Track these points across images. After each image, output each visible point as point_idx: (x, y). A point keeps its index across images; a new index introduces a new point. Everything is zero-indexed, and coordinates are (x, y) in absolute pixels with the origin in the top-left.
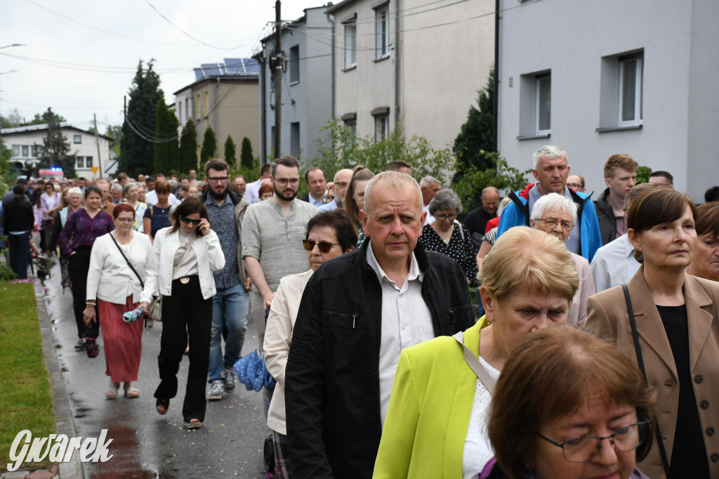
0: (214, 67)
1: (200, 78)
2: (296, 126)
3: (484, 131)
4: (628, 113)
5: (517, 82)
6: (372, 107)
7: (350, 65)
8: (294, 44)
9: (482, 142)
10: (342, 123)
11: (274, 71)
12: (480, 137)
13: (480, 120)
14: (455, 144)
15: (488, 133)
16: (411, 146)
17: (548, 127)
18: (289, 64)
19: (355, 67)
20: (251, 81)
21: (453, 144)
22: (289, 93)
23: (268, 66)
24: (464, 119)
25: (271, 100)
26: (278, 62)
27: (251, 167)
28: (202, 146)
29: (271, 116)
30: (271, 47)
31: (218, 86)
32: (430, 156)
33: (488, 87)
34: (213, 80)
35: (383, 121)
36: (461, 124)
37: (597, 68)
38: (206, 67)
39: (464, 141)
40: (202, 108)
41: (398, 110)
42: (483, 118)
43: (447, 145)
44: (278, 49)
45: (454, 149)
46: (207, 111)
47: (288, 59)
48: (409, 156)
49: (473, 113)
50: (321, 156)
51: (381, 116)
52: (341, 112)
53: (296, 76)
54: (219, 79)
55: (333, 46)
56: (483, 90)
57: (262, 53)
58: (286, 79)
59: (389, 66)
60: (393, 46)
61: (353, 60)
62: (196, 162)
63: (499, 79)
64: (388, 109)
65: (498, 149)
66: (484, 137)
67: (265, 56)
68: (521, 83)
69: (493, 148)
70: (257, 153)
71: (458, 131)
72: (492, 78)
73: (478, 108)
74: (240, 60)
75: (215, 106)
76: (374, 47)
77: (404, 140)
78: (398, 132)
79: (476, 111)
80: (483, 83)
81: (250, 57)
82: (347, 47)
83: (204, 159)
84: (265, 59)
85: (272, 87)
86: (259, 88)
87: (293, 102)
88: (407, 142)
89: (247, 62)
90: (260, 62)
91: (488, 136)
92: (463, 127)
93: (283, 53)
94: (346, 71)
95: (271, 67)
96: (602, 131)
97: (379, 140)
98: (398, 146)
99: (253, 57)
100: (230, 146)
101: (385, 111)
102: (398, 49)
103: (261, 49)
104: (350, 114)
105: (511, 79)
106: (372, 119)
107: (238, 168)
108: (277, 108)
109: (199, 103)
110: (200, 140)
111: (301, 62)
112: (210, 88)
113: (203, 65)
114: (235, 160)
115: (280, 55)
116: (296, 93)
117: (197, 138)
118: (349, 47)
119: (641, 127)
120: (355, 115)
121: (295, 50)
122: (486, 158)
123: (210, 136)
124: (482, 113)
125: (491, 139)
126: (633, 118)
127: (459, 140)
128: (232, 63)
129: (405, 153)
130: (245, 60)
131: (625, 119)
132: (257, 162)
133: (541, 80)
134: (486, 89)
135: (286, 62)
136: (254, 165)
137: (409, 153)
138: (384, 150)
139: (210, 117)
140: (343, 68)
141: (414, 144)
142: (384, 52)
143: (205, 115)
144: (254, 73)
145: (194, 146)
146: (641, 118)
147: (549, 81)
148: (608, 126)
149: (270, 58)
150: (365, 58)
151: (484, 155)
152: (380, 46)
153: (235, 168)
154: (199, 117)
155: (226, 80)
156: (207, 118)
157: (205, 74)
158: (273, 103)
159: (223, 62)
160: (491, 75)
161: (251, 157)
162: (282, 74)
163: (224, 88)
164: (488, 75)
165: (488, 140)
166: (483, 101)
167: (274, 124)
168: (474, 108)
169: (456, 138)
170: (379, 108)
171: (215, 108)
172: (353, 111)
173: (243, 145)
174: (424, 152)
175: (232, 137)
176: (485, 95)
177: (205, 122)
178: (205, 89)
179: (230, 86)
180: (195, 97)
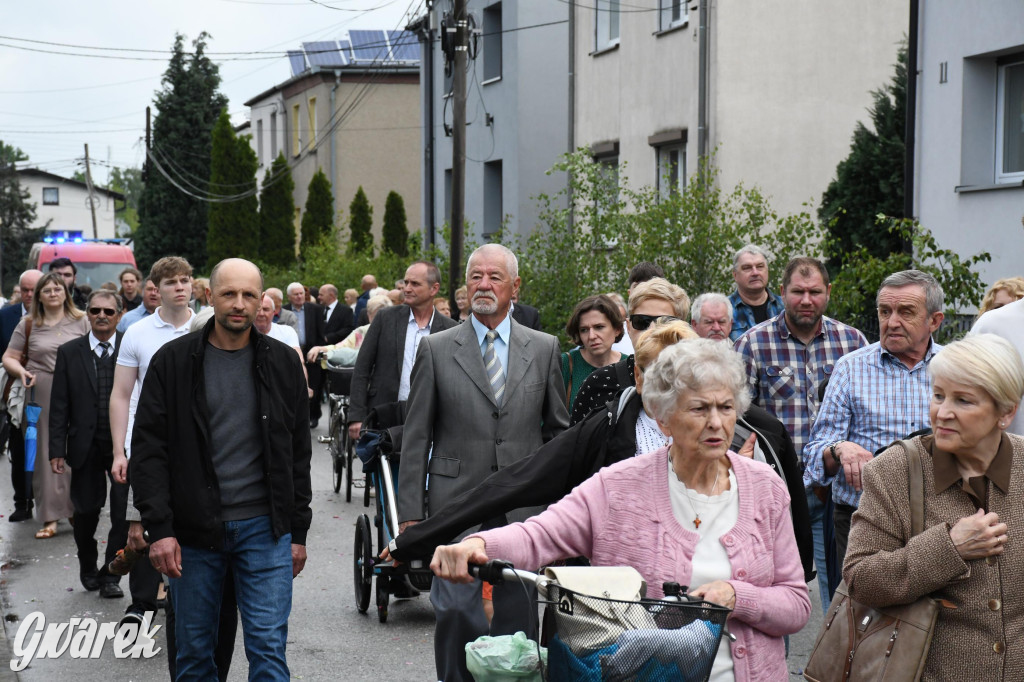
0: (328, 48)
1: (300, 71)
2: (494, 168)
3: (886, 175)
5: (957, 71)
6: (650, 129)
7: (605, 43)
9: (881, 198)
10: (588, 160)
11: (451, 56)
12: (877, 189)
13: (877, 151)
14: (823, 203)
15: (894, 178)
16: (732, 211)
18: (482, 41)
19: (617, 47)
20: (406, 76)
21: (818, 203)
22: (481, 101)
23: (438, 46)
24: (843, 151)
25: (445, 115)
26: (460, 37)
27: (404, 252)
28: (304, 210)
29: (444, 147)
30: (444, 7)
31: (337, 87)
32: (769, 228)
33: (893, 84)
34: (326, 75)
35: (674, 157)
36: (838, 163)
38: (313, 49)
39: (844, 196)
40: (304, 130)
41: (704, 135)
42: (883, 150)
43: (805, 204)
44: (459, 11)
45: (821, 213)
46: (314, 138)
47: (480, 31)
48: (728, 228)
49: (862, 137)
50: (547, 228)
51: (669, 146)
52: (588, 136)
53: (495, 67)
54: (338, 73)
55: (572, 4)
56: (884, 90)
57: (427, 19)
58: (475, 73)
59: (687, 43)
60: (696, 3)
61: (613, 34)
62: (292, 243)
63: (918, 68)
64: (685, 132)
65: (915, 214)
66: (884, 187)
67: (432, 26)
68: (965, 75)
69: (904, 211)
70: (415, 223)
71: (831, 176)
72: (904, 65)
73: (872, 128)
74: (380, 33)
75: (331, 129)
76: (656, 6)
78: (704, 180)
79: (869, 134)
80: (884, 75)
81: (401, 28)
82: (602, 5)
83: (310, 236)
84: (432, 32)
85: (447, 90)
86: (420, 90)
87: (490, 120)
88: (722, 199)
89: (397, 38)
90: (422, 38)
91: (892, 185)
92: (841, 168)
93: (470, 19)
94: (597, 55)
95: (444, 48)
97: (665, 193)
98: (704, 206)
99: (407, 28)
100: (360, 208)
101: (679, 136)
102: (705, 9)
103: (424, 11)
104: (607, 143)
105: (944, 67)
106: (652, 151)
107: (377, 254)
108: (456, 133)
109: (299, 122)
110: (301, 197)
111: (505, 36)
112: (321, 91)
113: (305, 45)
114: (371, 236)
115: (463, 24)
116: (495, 101)
117: (295, 194)
118: (605, 5)
120: (617, 145)
121: (494, 12)
122: (890, 230)
123: (320, 190)
124: (882, 139)
125: (899, 192)
127: (831, 195)
128: (365, 40)
129: (718, 218)
130: (391, 33)
132: (415, 241)
133: (1006, 67)
134: (890, 88)
135: (476, 37)
136: (411, 246)
137: (728, 221)
138: (674, 217)
139: (321, 150)
140: (593, 49)
141: (736, 205)
142: (676, 15)
143: (310, 148)
144: (409, 62)
145: (288, 209)
149: (443, 29)
150: (637, 29)
151: (886, 224)
152: (668, 2)
153: (372, 254)
154: (298, 150)
155: (354, 74)
156: (314, 153)
157: (312, 64)
158: (450, 123)
159: (348, 38)
160: (901, 59)
161: (404, 232)
162: (469, 62)
163: (349, 92)
164: (895, 60)
165: (894, 194)
166: (883, 113)
167: (450, 165)
168: (863, 128)
169: (826, 190)
170: (665, 132)
171: (331, 131)
172: (612, 137)
173: (388, 207)
174: (757, 220)
175: (365, 191)
176: (886, 101)
177: (312, 160)
178: (311, 94)
179: (361, 86)
180: (291, 110)
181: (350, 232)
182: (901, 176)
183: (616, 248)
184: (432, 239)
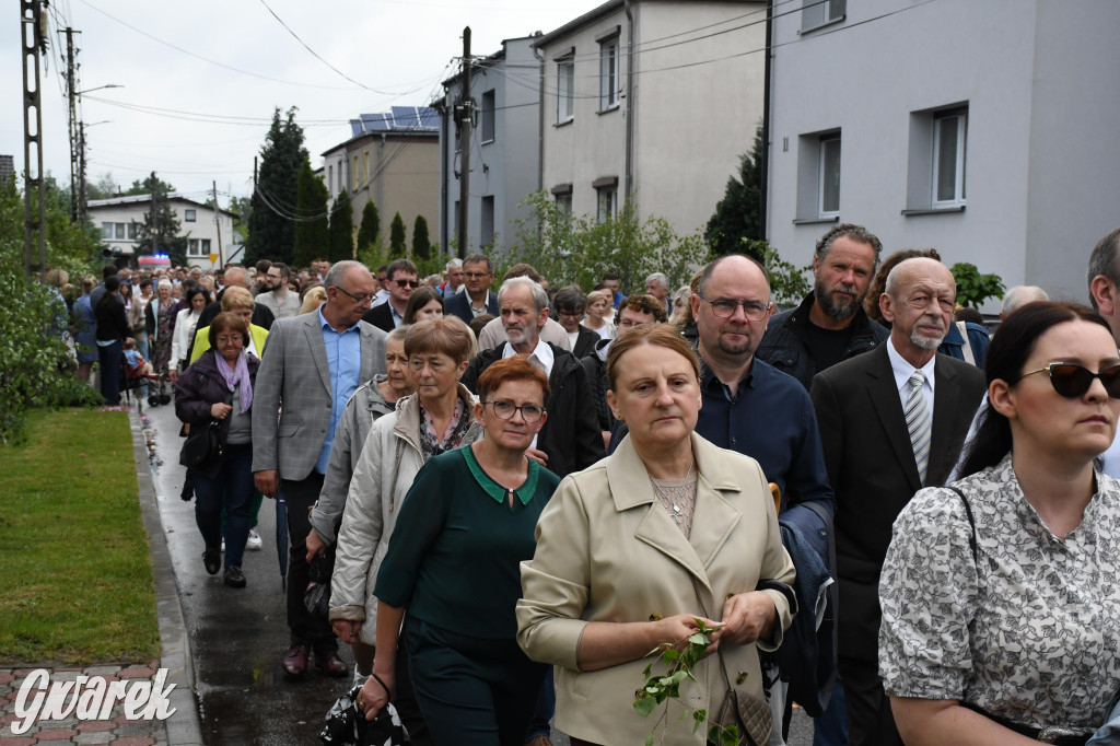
0: (378, 118)
1: (358, 134)
2: (489, 201)
3: (748, 211)
4: (946, 190)
5: (794, 144)
6: (593, 177)
7: (564, 118)
8: (488, 89)
9: (745, 226)
10: (552, 198)
11: (460, 125)
12: (743, 220)
13: (742, 196)
14: (708, 229)
15: (754, 214)
16: (647, 232)
17: (836, 207)
18: (480, 115)
19: (572, 121)
20: (429, 138)
21: (704, 230)
22: (480, 155)
23: (451, 117)
24: (720, 194)
25: (455, 165)
26: (466, 112)
27: (426, 257)
28: (359, 227)
29: (455, 187)
30: (456, 92)
31: (383, 144)
32: (673, 245)
33: (754, 151)
34: (376, 136)
35: (609, 196)
36: (717, 202)
37: (904, 127)
38: (367, 119)
39: (721, 225)
40: (361, 174)
41: (629, 181)
42: (746, 194)
43: (697, 230)
44: (465, 95)
45: (706, 236)
46: (367, 178)
47: (479, 108)
48: (644, 244)
49: (733, 186)
50: (522, 243)
51: (606, 189)
52: (552, 181)
53: (489, 132)
54: (384, 135)
55: (542, 92)
56: (747, 154)
57: (444, 100)
58: (476, 136)
59: (619, 120)
60: (624, 93)
61: (569, 112)
62: (352, 249)
63: (770, 141)
64: (616, 179)
65: (767, 237)
66: (747, 219)
67: (447, 105)
68: (799, 147)
69: (760, 237)
70: (435, 237)
71: (712, 211)
72: (760, 139)
73: (740, 179)
74: (413, 108)
75: (379, 172)
76: (598, 94)
77: (636, 222)
78: (629, 211)
79: (737, 184)
80: (748, 145)
81: (427, 105)
82: (562, 93)
83: (363, 244)
84: (447, 109)
85: (457, 148)
86: (439, 146)
87: (486, 169)
88: (641, 224)
89: (424, 112)
90: (441, 113)
91: (752, 218)
92: (719, 205)
93: (473, 100)
94: (559, 126)
95: (455, 119)
96: (910, 214)
97: (603, 220)
98: (630, 231)
99: (431, 106)
100: (398, 227)
101: (612, 182)
102: (631, 98)
103: (443, 95)
104: (564, 185)
105: (786, 141)
106: (595, 192)
108: (463, 176)
109: (357, 167)
110: (358, 219)
111: (497, 112)
112: (372, 147)
113: (362, 116)
114: (405, 245)
115: (468, 103)
116: (490, 156)
117: (353, 216)
118: (564, 93)
119: (963, 208)
120: (571, 187)
121: (490, 96)
122: (751, 247)
123: (371, 213)
124: (746, 187)
125: (757, 223)
126: (952, 197)
127: (713, 224)
128: (401, 113)
129: (637, 238)
130: (420, 109)
131: (941, 197)
132: (434, 250)
133: (826, 142)
134: (752, 153)
135: (476, 112)
136: (431, 254)
137: (644, 239)
138: (609, 235)
139: (372, 187)
140: (555, 122)
141: (650, 228)
142: (611, 101)
143: (365, 185)
144: (432, 128)
145: (349, 227)
146: (964, 197)
147: (839, 142)
148: (917, 207)
149: (455, 107)
150: (585, 109)
151: (748, 244)
152: (606, 92)
154: (356, 186)
155: (395, 136)
156: (367, 188)
157: (365, 128)
158: (459, 169)
159: (391, 112)
160: (759, 134)
161: (427, 244)
162: (472, 130)
163: (391, 148)
164: (754, 135)
165: (753, 224)
166: (747, 170)
167: (458, 198)
168: (733, 180)
169: (709, 220)
170: (603, 179)
171: (378, 174)
172: (568, 182)
173: (416, 226)
174: (664, 239)
175: (401, 215)
176: (749, 162)
177: (365, 194)
178: (365, 149)
179: (399, 144)
180: (352, 159)
181: (390, 242)
182: (758, 212)
183: (570, 255)
184: (446, 249)
